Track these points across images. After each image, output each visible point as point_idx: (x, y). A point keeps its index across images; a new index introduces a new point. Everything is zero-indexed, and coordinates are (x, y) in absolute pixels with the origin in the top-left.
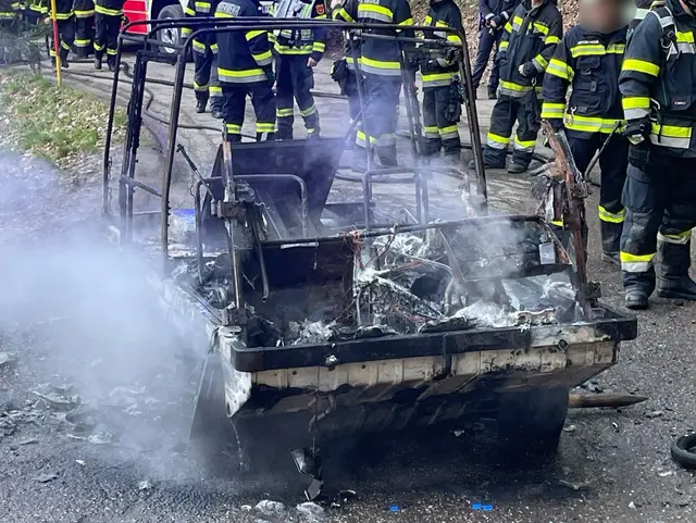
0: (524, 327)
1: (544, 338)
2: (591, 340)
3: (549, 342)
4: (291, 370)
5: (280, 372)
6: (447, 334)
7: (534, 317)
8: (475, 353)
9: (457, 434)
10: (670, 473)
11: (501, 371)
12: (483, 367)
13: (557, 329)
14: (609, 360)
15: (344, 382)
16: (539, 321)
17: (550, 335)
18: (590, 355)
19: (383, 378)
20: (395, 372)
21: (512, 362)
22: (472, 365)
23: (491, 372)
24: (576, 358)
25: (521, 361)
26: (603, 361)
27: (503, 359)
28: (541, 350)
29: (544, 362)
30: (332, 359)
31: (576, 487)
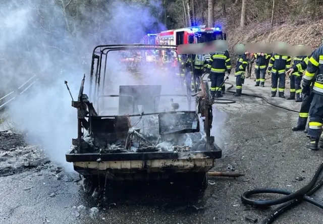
0: (175, 152)
1: (183, 156)
2: (202, 158)
3: (185, 158)
4: (88, 162)
5: (84, 163)
6: (145, 153)
7: (180, 148)
8: (158, 160)
9: (171, 183)
10: (237, 205)
11: (168, 167)
12: (161, 165)
13: (188, 153)
14: (211, 165)
15: (108, 167)
16: (182, 150)
17: (185, 155)
18: (203, 163)
19: (123, 167)
20: (127, 165)
21: (173, 164)
22: (157, 164)
23: (164, 167)
24: (198, 164)
25: (176, 164)
26: (209, 165)
27: (169, 163)
28: (184, 160)
29: (185, 164)
30: (99, 160)
31: (197, 209)
